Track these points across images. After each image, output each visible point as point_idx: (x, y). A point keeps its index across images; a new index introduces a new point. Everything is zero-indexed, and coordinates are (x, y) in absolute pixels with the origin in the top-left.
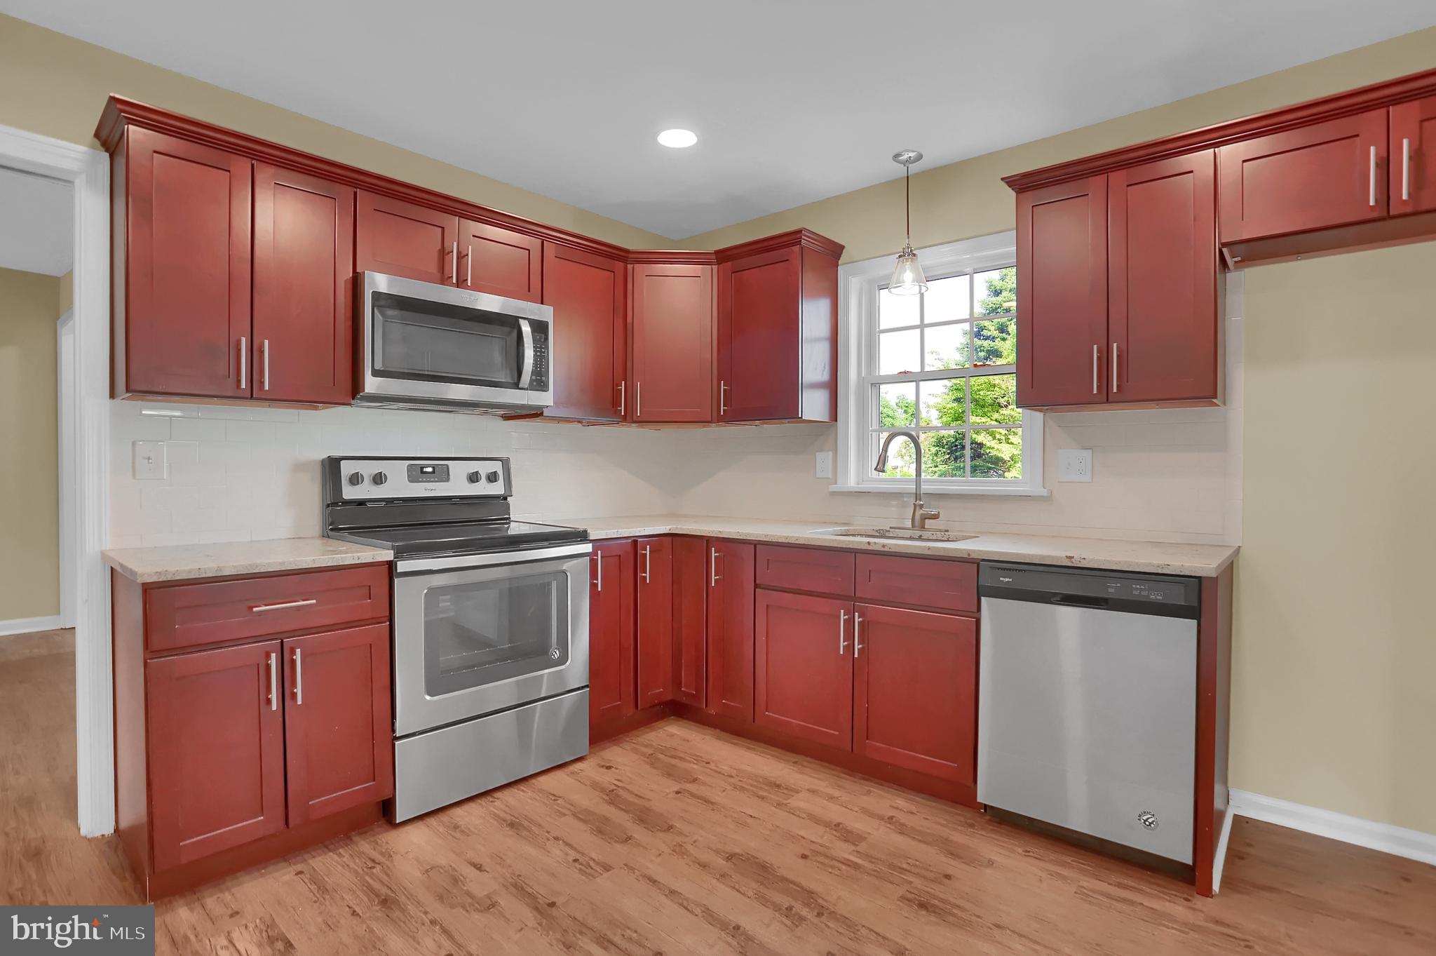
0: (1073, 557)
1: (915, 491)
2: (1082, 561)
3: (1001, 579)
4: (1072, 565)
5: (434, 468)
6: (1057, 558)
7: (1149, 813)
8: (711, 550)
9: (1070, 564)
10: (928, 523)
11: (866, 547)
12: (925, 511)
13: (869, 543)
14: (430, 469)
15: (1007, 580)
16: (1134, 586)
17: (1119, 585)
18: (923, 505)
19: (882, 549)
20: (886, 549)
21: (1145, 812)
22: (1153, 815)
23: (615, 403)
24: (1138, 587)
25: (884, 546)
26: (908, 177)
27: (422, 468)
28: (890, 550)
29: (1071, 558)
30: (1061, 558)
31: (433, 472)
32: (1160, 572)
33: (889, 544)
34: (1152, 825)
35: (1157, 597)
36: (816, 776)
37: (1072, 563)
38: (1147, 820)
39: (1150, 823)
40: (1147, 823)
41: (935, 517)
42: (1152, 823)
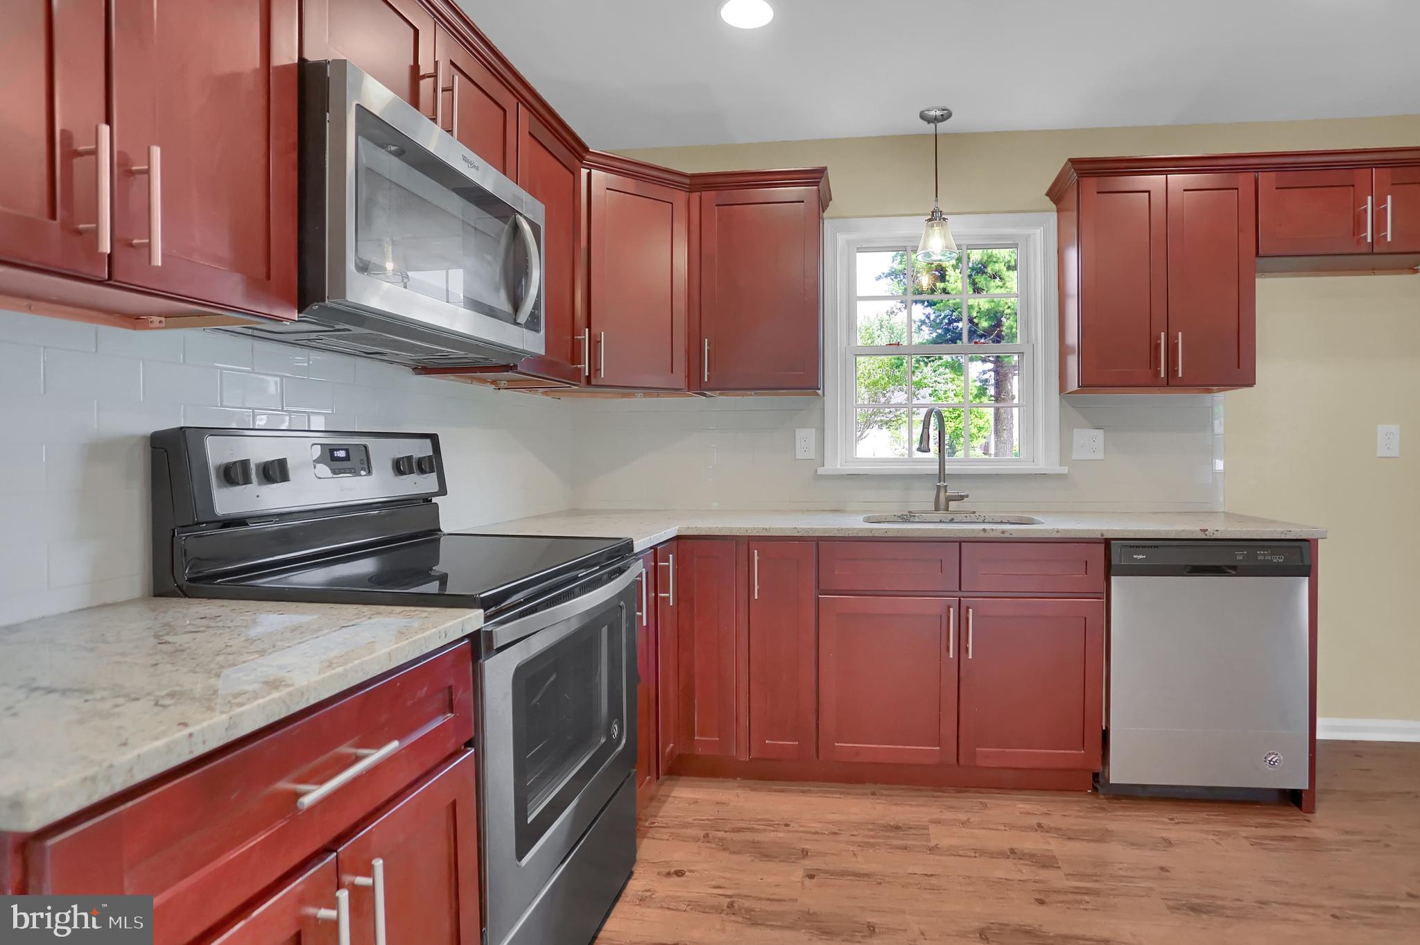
0: (1207, 530)
1: (938, 472)
2: (1215, 533)
3: (1135, 556)
4: (1206, 537)
5: (347, 451)
6: (1193, 532)
7: (1273, 754)
8: (754, 553)
9: (1204, 537)
10: (953, 505)
11: (982, 535)
12: (950, 492)
13: (984, 530)
14: (342, 454)
15: (1141, 557)
16: (1259, 552)
17: (1245, 552)
18: (946, 486)
19: (1002, 535)
20: (1007, 535)
21: (1269, 754)
22: (1277, 754)
23: (575, 357)
24: (1262, 552)
25: (1003, 532)
26: (936, 135)
27: (332, 451)
28: (1011, 536)
29: (1205, 531)
30: (1196, 531)
31: (347, 458)
32: (1283, 537)
33: (1010, 530)
34: (1276, 764)
35: (1279, 559)
36: (914, 803)
37: (1206, 535)
38: (1271, 760)
39: (1274, 762)
40: (1272, 763)
41: (961, 498)
42: (1276, 761)
